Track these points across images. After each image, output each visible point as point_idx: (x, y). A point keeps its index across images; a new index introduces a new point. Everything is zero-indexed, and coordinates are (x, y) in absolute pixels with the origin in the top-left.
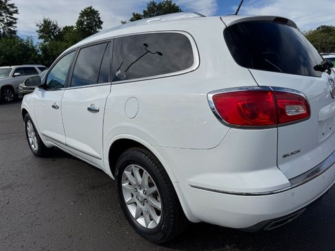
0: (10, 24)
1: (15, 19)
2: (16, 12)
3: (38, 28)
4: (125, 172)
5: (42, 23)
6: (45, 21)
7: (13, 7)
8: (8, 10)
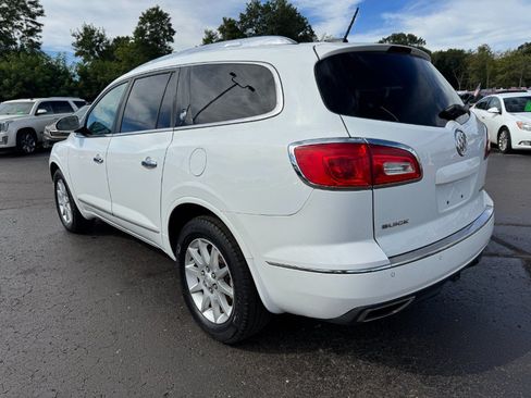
0: (31, 32)
1: (40, 25)
2: (41, 13)
3: (75, 40)
4: (190, 249)
5: (82, 32)
6: (86, 29)
7: (37, 6)
8: (28, 10)
